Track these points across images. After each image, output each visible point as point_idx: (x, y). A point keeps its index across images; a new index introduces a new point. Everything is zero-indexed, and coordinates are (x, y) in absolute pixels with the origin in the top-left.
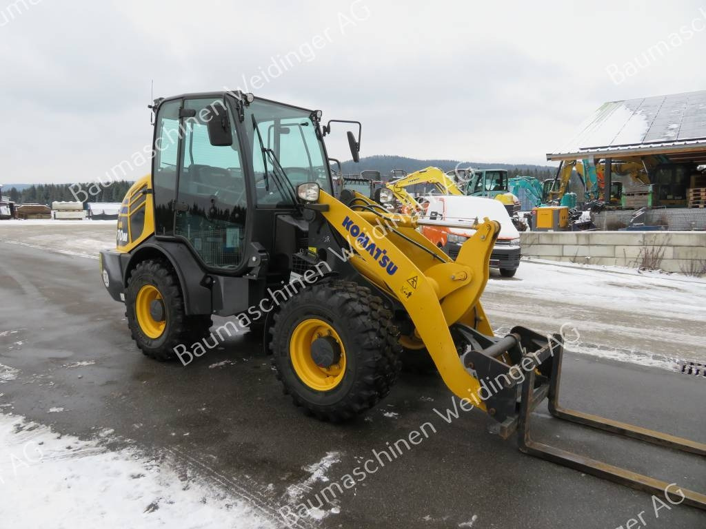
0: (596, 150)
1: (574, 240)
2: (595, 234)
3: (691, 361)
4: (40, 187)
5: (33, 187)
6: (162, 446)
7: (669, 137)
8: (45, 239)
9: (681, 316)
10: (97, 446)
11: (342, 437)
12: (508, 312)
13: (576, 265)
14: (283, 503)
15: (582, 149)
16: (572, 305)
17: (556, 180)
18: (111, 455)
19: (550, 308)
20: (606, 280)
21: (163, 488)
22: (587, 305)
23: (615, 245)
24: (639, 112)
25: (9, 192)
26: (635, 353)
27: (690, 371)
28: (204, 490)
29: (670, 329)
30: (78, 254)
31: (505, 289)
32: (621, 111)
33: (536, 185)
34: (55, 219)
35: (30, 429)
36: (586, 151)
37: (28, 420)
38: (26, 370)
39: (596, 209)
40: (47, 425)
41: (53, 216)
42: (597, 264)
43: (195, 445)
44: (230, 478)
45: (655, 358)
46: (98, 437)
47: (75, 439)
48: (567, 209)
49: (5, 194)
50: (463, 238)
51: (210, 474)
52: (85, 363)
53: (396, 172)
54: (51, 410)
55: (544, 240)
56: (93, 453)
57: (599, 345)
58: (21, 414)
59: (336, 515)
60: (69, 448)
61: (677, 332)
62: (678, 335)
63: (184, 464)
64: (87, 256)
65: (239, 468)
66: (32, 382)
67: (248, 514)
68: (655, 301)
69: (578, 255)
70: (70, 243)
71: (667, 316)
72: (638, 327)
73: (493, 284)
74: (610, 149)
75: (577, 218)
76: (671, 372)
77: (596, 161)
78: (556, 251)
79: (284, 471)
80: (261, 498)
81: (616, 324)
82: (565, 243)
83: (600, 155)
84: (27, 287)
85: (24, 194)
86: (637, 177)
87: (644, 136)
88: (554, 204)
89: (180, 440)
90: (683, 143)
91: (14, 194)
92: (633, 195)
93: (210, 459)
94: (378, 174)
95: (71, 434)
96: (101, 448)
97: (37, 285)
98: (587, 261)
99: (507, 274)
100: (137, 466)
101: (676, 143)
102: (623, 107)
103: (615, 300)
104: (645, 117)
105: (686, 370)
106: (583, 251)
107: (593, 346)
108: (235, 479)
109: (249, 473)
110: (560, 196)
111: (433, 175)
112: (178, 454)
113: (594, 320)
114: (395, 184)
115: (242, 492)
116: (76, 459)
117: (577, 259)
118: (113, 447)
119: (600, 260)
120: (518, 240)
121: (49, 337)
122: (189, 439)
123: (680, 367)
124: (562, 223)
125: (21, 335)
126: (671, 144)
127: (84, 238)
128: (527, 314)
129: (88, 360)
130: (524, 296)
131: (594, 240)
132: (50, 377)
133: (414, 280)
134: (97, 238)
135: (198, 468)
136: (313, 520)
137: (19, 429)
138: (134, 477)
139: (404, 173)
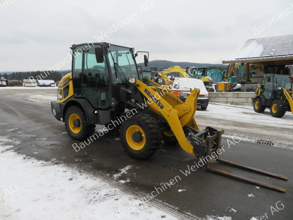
0: (242, 60)
1: (232, 96)
2: (240, 93)
3: (262, 139)
4: (17, 73)
5: (14, 73)
6: (72, 163)
7: (271, 54)
8: (22, 94)
9: (265, 125)
10: (51, 163)
11: (133, 161)
12: (200, 123)
13: (233, 105)
14: (112, 179)
15: (236, 59)
16: (226, 120)
17: (227, 71)
18: (56, 166)
19: (216, 121)
20: (243, 111)
21: (73, 175)
22: (231, 120)
23: (248, 98)
24: (261, 44)
25: (3, 75)
26: (242, 137)
27: (260, 143)
28: (87, 175)
29: (259, 129)
30: (36, 101)
31: (201, 114)
32: (254, 43)
33: (220, 73)
34: (24, 86)
35: (28, 159)
36: (238, 60)
37: (27, 156)
38: (24, 141)
39: (242, 83)
40: (34, 157)
41: (23, 85)
42: (241, 105)
43: (84, 163)
44: (95, 172)
45: (249, 138)
46: (51, 160)
47: (44, 161)
48: (231, 83)
49: (2, 76)
50: (186, 95)
51: (88, 171)
52: (44, 139)
53: (163, 67)
54: (34, 153)
55: (220, 95)
56: (50, 165)
57: (230, 134)
58: (24, 154)
59: (129, 182)
60: (42, 164)
61: (261, 130)
62: (261, 131)
63: (80, 168)
64: (39, 101)
65: (98, 169)
66: (26, 145)
67: (101, 181)
68: (259, 119)
69: (233, 102)
70: (32, 96)
71: (260, 124)
72: (247, 128)
73: (198, 113)
74: (247, 59)
75: (234, 87)
76: (253, 143)
77: (242, 64)
78: (225, 100)
79: (112, 171)
80: (105, 177)
81: (239, 127)
82: (229, 96)
83: (244, 61)
84: (19, 113)
85: (10, 76)
86: (260, 70)
87: (261, 54)
88: (226, 81)
89: (79, 162)
90: (276, 57)
91: (5, 76)
92: (257, 77)
93: (89, 167)
94: (156, 68)
95: (42, 160)
96: (52, 164)
97: (22, 112)
98: (237, 104)
99: (204, 109)
100: (65, 169)
101: (273, 57)
102: (255, 41)
103: (243, 119)
104: (263, 46)
105: (259, 142)
106: (235, 100)
107: (228, 134)
108: (97, 172)
109: (101, 171)
110: (229, 78)
111: (177, 69)
112: (78, 166)
113: (232, 126)
114: (162, 73)
115: (99, 176)
116: (44, 167)
117: (233, 103)
118: (56, 164)
119: (242, 104)
120: (208, 96)
121: (30, 130)
122: (81, 161)
123: (257, 141)
124: (228, 89)
125: (19, 130)
126: (271, 57)
127: (37, 94)
128: (207, 123)
129: (45, 138)
130: (208, 117)
131: (240, 96)
132: (32, 143)
133: (170, 111)
134: (42, 94)
135: (85, 170)
136: (121, 183)
137: (25, 158)
138: (64, 172)
139: (166, 68)
